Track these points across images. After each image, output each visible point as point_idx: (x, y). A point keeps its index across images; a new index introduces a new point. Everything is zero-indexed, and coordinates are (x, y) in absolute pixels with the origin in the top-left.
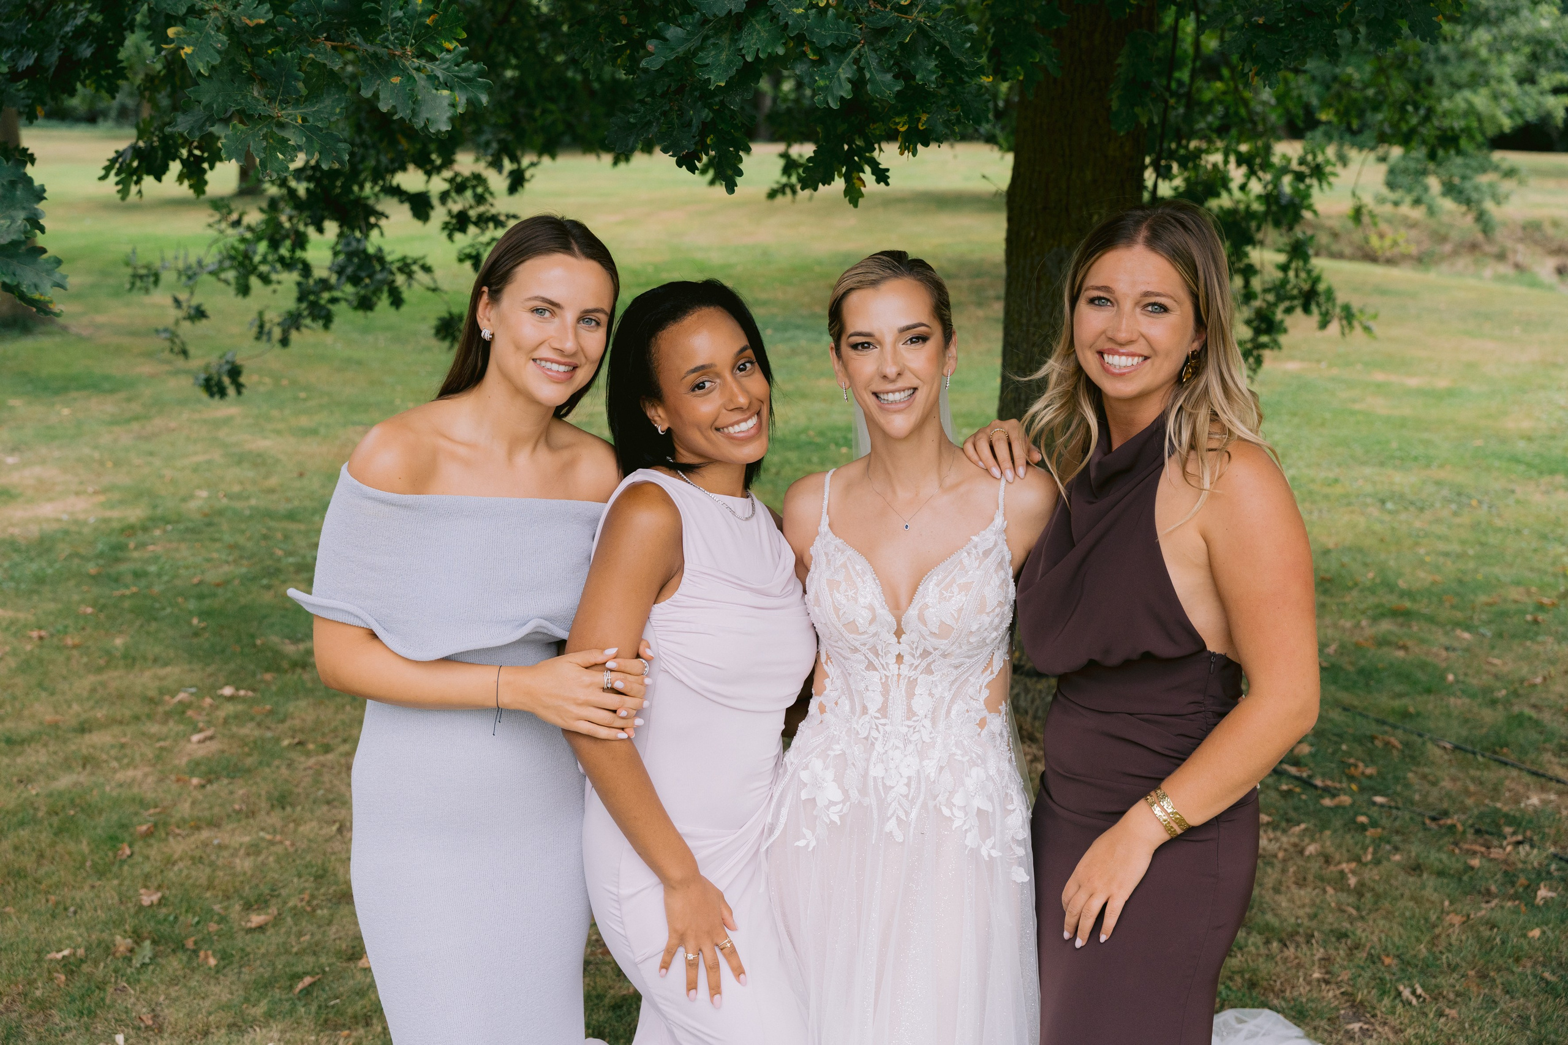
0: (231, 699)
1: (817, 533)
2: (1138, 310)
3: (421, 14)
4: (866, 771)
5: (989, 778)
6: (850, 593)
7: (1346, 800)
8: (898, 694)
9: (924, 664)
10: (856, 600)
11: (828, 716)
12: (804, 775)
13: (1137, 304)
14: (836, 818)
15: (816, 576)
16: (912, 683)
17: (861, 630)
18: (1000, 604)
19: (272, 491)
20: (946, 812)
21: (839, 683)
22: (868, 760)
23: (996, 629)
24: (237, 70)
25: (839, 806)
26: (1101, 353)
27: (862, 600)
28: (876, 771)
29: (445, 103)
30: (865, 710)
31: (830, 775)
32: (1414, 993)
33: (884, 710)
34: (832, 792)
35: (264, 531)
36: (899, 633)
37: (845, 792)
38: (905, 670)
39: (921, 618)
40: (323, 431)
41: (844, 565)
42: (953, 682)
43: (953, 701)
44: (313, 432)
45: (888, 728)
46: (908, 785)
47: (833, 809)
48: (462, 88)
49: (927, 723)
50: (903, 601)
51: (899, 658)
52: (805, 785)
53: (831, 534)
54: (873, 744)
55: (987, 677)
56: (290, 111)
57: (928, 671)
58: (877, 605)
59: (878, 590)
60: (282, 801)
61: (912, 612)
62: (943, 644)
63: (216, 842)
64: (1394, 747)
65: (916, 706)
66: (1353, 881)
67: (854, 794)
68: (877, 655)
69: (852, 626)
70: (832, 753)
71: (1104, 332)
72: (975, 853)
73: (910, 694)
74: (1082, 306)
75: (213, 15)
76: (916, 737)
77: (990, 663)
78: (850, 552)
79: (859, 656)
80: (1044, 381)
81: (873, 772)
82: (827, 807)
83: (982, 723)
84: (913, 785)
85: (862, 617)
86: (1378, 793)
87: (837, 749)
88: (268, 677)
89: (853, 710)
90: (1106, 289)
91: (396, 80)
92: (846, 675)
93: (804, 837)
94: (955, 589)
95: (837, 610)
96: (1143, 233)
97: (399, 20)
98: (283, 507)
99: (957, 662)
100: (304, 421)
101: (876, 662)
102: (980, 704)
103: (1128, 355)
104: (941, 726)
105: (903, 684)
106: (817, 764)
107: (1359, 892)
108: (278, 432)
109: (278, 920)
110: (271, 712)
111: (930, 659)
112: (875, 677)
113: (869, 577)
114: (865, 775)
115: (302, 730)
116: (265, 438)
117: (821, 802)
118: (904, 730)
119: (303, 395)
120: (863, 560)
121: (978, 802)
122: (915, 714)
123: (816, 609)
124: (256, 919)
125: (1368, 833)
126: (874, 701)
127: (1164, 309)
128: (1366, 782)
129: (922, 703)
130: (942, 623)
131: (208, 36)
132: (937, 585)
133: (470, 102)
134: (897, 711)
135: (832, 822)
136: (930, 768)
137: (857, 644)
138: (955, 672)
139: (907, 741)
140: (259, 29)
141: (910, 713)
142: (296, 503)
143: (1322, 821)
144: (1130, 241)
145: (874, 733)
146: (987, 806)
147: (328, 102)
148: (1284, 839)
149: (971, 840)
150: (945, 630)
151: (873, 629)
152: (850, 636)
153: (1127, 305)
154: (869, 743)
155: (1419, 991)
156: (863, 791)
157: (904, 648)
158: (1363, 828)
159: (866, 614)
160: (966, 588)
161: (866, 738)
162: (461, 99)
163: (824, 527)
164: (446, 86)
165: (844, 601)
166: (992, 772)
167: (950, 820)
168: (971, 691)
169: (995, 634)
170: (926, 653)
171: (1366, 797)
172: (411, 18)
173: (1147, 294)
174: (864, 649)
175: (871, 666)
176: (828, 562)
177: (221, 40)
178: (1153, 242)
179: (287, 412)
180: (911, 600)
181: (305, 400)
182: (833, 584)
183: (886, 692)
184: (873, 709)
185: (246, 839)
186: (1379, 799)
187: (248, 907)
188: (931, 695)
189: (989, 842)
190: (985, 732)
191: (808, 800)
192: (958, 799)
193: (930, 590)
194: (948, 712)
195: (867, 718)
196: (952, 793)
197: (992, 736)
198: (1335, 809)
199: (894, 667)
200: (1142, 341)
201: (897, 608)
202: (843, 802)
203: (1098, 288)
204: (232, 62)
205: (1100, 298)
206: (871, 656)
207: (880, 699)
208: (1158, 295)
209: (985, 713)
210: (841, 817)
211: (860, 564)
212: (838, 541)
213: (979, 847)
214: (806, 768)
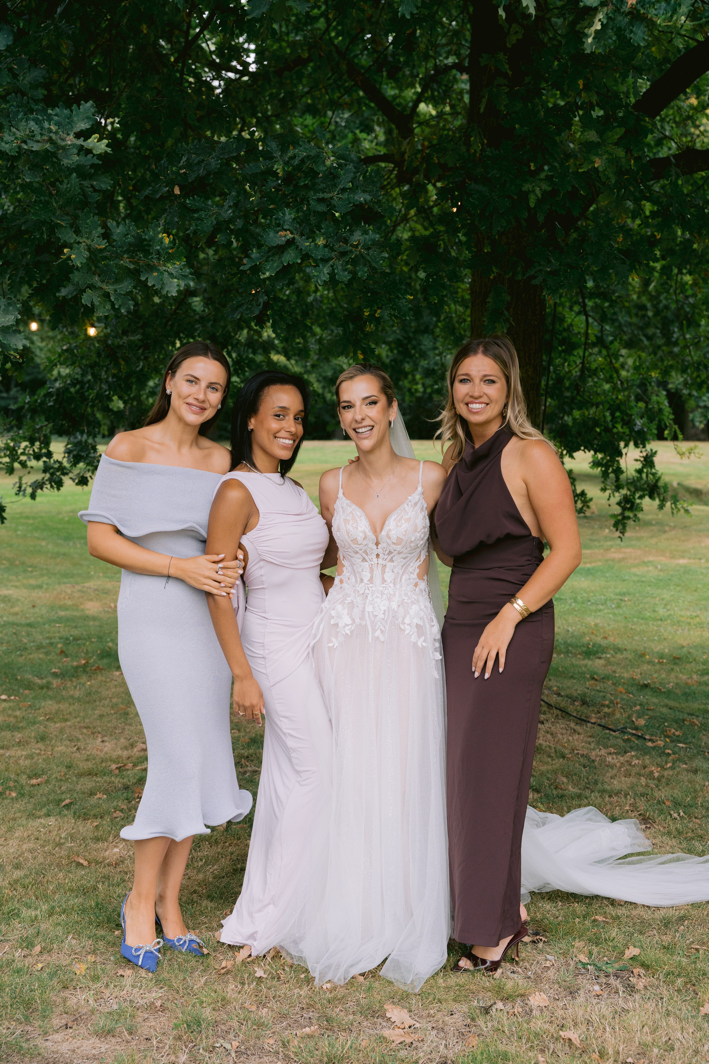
0: (5, 700)
1: (337, 498)
2: (482, 383)
3: (167, 248)
4: (364, 608)
5: (421, 610)
6: (354, 525)
7: (661, 743)
8: (378, 572)
9: (390, 557)
10: (357, 528)
11: (344, 585)
12: (333, 613)
13: (481, 380)
14: (348, 632)
15: (338, 518)
16: (384, 566)
17: (360, 543)
18: (424, 527)
19: (17, 614)
20: (402, 627)
21: (349, 569)
22: (364, 604)
23: (422, 540)
24: (90, 269)
25: (350, 627)
26: (467, 404)
27: (360, 529)
28: (369, 608)
29: (176, 284)
30: (362, 580)
31: (345, 612)
32: (679, 815)
33: (371, 580)
34: (347, 620)
35: (14, 631)
36: (377, 544)
37: (353, 620)
38: (380, 561)
39: (388, 537)
40: (45, 586)
41: (351, 513)
42: (403, 566)
43: (402, 574)
44: (40, 587)
45: (374, 589)
46: (384, 614)
47: (347, 628)
48: (182, 279)
49: (392, 585)
50: (378, 530)
51: (378, 555)
52: (333, 617)
53: (344, 498)
54: (367, 597)
55: (418, 563)
56: (110, 287)
57: (392, 560)
58: (367, 531)
59: (367, 524)
60: (42, 738)
61: (384, 533)
62: (398, 548)
63: (7, 755)
64: (696, 724)
65: (386, 578)
66: (656, 775)
67: (358, 621)
68: (367, 554)
69: (355, 541)
70: (346, 602)
71: (467, 394)
72: (415, 644)
73: (383, 572)
74: (457, 385)
75: (83, 244)
76: (386, 592)
77: (419, 557)
78: (354, 506)
79: (358, 556)
80: (441, 421)
81: (367, 610)
82: (344, 627)
83: (416, 585)
84: (387, 614)
85: (360, 537)
86: (681, 742)
87: (349, 600)
88: (27, 692)
89: (356, 582)
90: (467, 375)
91: (155, 274)
92: (352, 565)
93: (332, 642)
94: (403, 522)
95: (348, 533)
96: (481, 349)
97: (158, 251)
98: (23, 621)
99: (404, 556)
100: (33, 582)
101: (367, 558)
102: (415, 576)
103: (479, 403)
104: (398, 586)
105: (380, 567)
106: (339, 607)
107: (659, 780)
108: (16, 587)
109: (47, 782)
110: (30, 706)
111: (392, 555)
112: (366, 565)
113: (363, 518)
114: (363, 611)
115: (50, 714)
116: (8, 589)
117: (341, 625)
118: (381, 589)
119: (30, 569)
120: (360, 510)
121: (416, 621)
122: (385, 581)
123: (338, 533)
124: (34, 781)
125: (671, 758)
126: (366, 575)
127: (493, 382)
128: (675, 738)
129: (389, 576)
130: (398, 537)
131: (81, 252)
132: (395, 520)
133: (185, 285)
134: (377, 580)
135: (347, 634)
136: (394, 605)
137: (357, 550)
138: (404, 561)
139: (383, 594)
140: (101, 251)
141: (384, 581)
142: (32, 619)
143: (645, 751)
144: (475, 352)
145: (367, 591)
146: (421, 623)
147: (126, 283)
148: (622, 758)
149: (413, 639)
150: (399, 541)
151: (365, 542)
152: (354, 546)
153: (477, 381)
154: (365, 596)
155: (682, 814)
156: (362, 618)
157: (380, 551)
158: (669, 755)
159: (362, 535)
160: (408, 520)
161: (363, 594)
162: (182, 284)
163: (340, 495)
164: (176, 278)
165: (351, 529)
166: (422, 607)
167: (404, 630)
168: (411, 569)
169: (422, 542)
170: (390, 553)
171: (674, 744)
172: (163, 250)
173: (485, 376)
174: (361, 552)
175: (364, 560)
176: (344, 511)
177: (86, 254)
178: (486, 352)
179: (20, 577)
180: (382, 529)
181: (32, 572)
182: (346, 521)
183: (372, 571)
184: (366, 581)
185: (24, 753)
186: (681, 745)
187: (30, 778)
188: (393, 572)
189: (422, 639)
190: (417, 589)
191: (334, 624)
192: (407, 621)
193: (391, 524)
194: (401, 580)
195: (363, 584)
196: (404, 618)
197: (421, 591)
198: (654, 748)
199: (375, 560)
200: (485, 397)
201: (375, 531)
202: (352, 624)
203: (463, 375)
204: (88, 265)
205: (464, 380)
206: (364, 555)
207: (369, 575)
208: (490, 376)
209: (417, 580)
210: (351, 632)
211: (358, 512)
212: (348, 501)
213: (417, 641)
214: (334, 609)
